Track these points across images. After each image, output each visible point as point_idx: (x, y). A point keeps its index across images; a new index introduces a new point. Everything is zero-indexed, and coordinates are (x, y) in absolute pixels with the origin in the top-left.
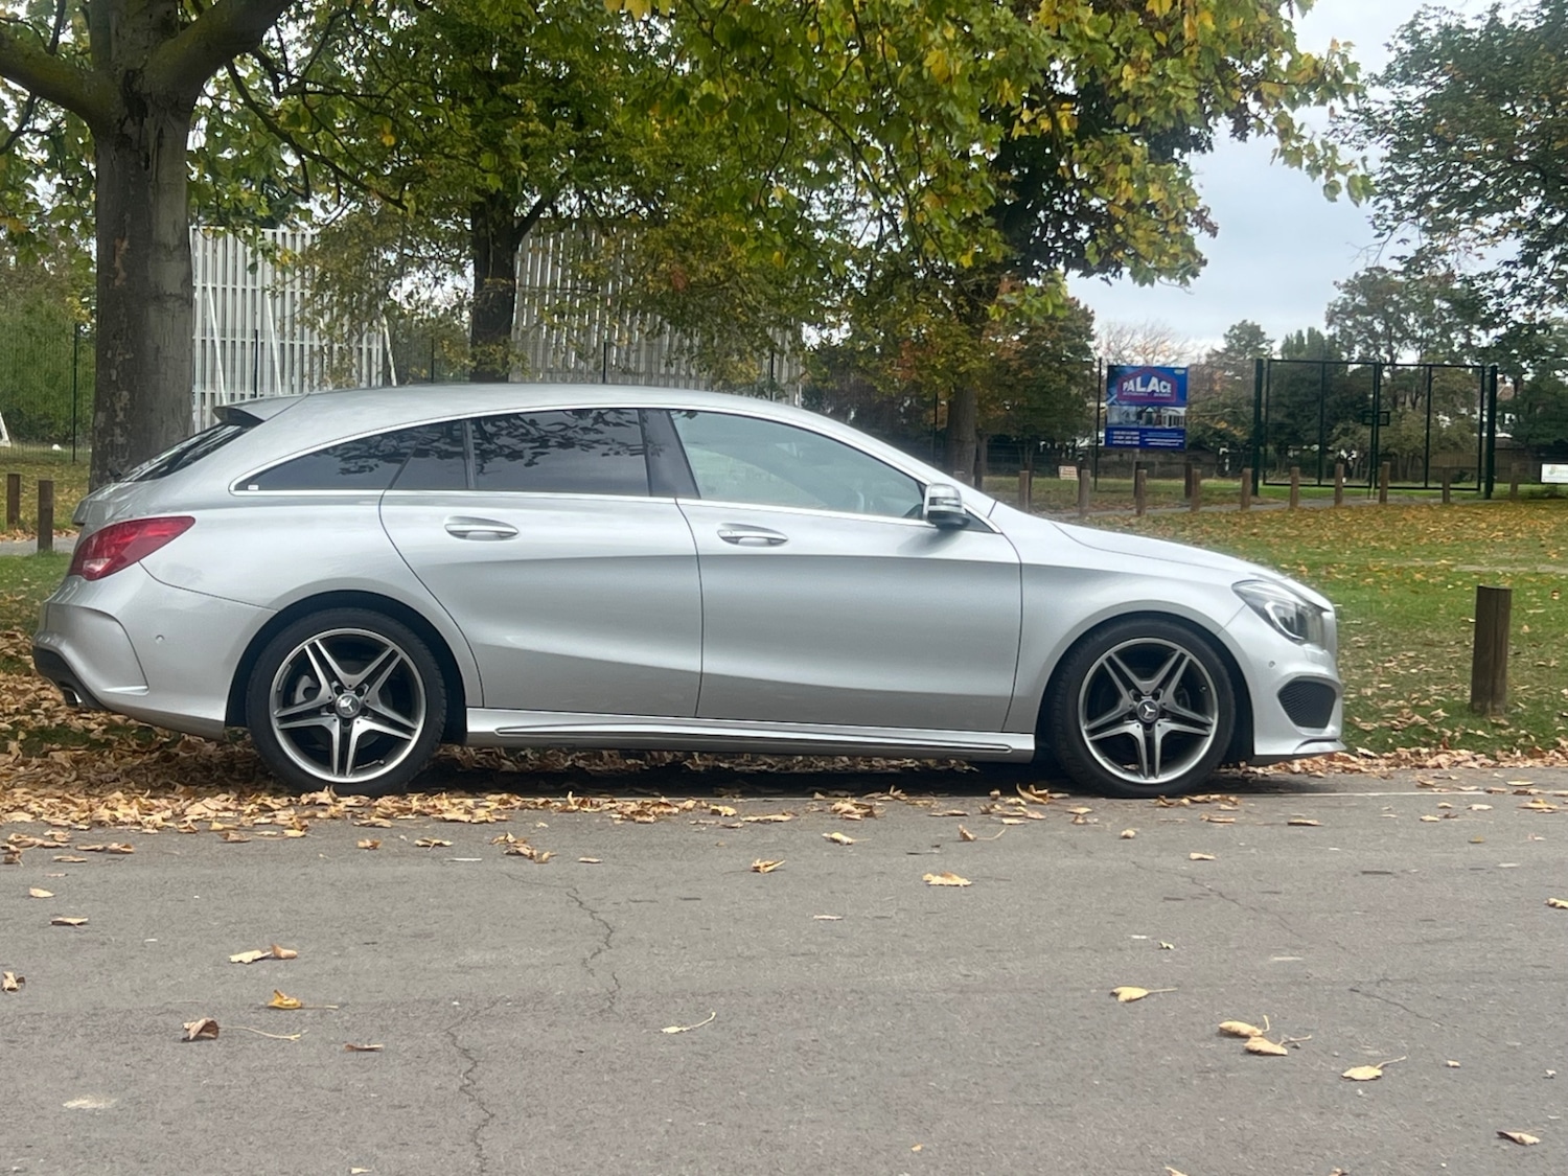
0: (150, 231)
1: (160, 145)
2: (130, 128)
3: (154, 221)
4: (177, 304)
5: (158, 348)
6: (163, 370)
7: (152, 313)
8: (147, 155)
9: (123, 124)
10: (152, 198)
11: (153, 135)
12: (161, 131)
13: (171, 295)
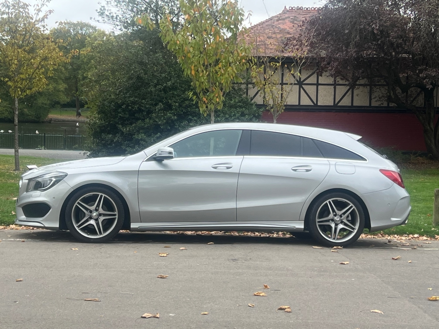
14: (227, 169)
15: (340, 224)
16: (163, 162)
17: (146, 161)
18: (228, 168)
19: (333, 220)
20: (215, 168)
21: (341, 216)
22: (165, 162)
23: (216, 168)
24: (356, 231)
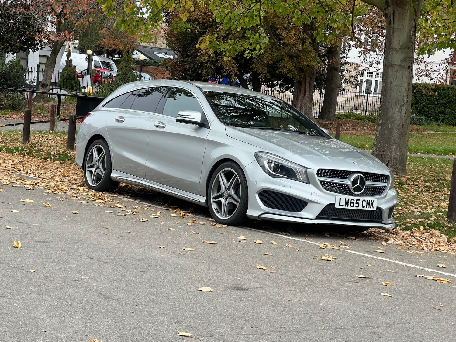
0: (391, 44)
1: (394, 16)
2: (387, 12)
3: (392, 41)
4: (399, 68)
5: (391, 82)
6: (393, 89)
7: (390, 70)
8: (391, 19)
9: (385, 10)
10: (392, 34)
11: (392, 12)
12: (394, 11)
13: (396, 65)
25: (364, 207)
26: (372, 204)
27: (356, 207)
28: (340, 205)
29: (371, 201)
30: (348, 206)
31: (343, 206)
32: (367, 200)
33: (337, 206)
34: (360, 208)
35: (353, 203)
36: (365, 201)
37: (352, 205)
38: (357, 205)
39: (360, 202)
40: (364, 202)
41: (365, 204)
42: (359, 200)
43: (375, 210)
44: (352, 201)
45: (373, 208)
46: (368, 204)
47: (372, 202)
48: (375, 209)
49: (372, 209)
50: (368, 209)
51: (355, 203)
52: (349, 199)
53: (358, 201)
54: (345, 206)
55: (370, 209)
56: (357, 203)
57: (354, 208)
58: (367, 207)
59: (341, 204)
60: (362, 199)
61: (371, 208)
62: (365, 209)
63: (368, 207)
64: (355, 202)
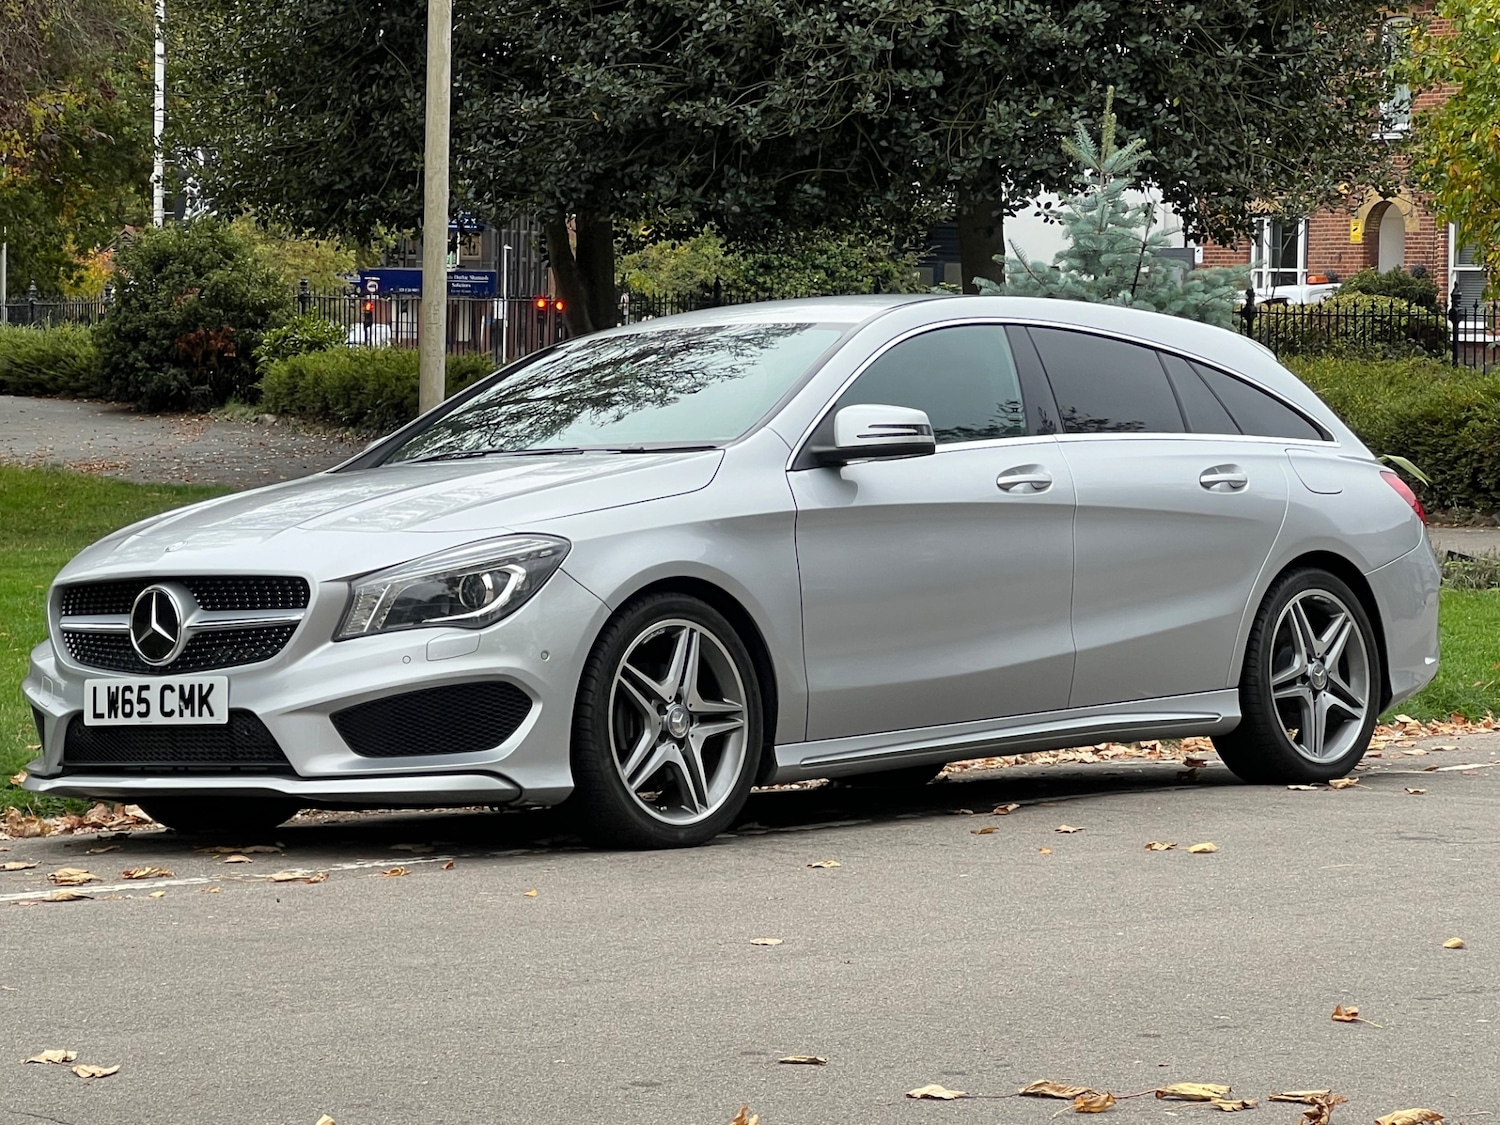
14: (1038, 489)
15: (1323, 692)
16: (844, 470)
17: (791, 470)
18: (1039, 486)
19: (1304, 678)
20: (1005, 487)
21: (1323, 660)
22: (854, 469)
23: (1007, 490)
24: (1362, 714)
25: (171, 714)
26: (204, 700)
27: (141, 715)
28: (97, 716)
29: (201, 686)
30: (116, 716)
31: (101, 716)
32: (182, 687)
33: (89, 720)
34: (156, 719)
35: (130, 702)
36: (173, 690)
37: (128, 708)
38: (143, 708)
39: (153, 696)
40: (167, 693)
41: (173, 701)
42: (147, 688)
43: (225, 720)
44: (128, 695)
45: (212, 714)
46: (187, 701)
47: (204, 693)
48: (222, 718)
49: (206, 720)
50: (187, 720)
51: (135, 701)
52: (117, 688)
53: (144, 694)
54: (110, 717)
55: (197, 721)
56: (141, 700)
57: (135, 721)
58: (181, 715)
59: (98, 712)
60: (156, 682)
61: (200, 714)
62: (175, 720)
63: (187, 713)
64: (133, 697)
